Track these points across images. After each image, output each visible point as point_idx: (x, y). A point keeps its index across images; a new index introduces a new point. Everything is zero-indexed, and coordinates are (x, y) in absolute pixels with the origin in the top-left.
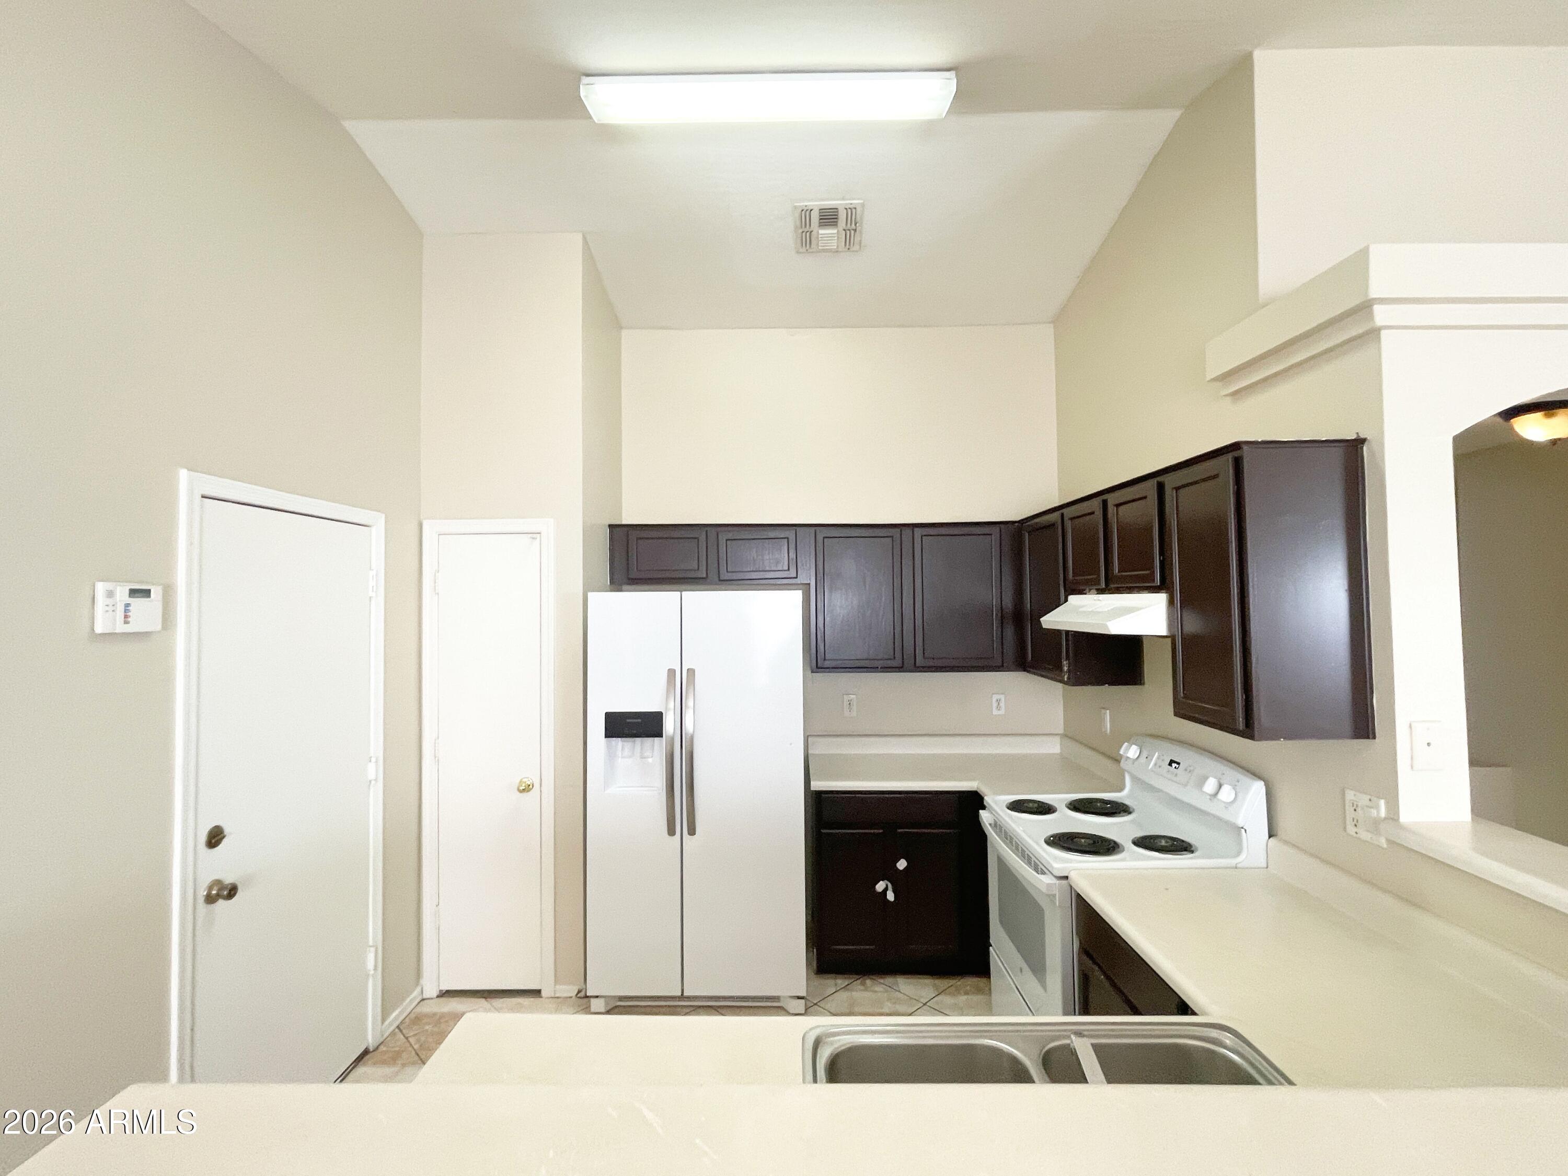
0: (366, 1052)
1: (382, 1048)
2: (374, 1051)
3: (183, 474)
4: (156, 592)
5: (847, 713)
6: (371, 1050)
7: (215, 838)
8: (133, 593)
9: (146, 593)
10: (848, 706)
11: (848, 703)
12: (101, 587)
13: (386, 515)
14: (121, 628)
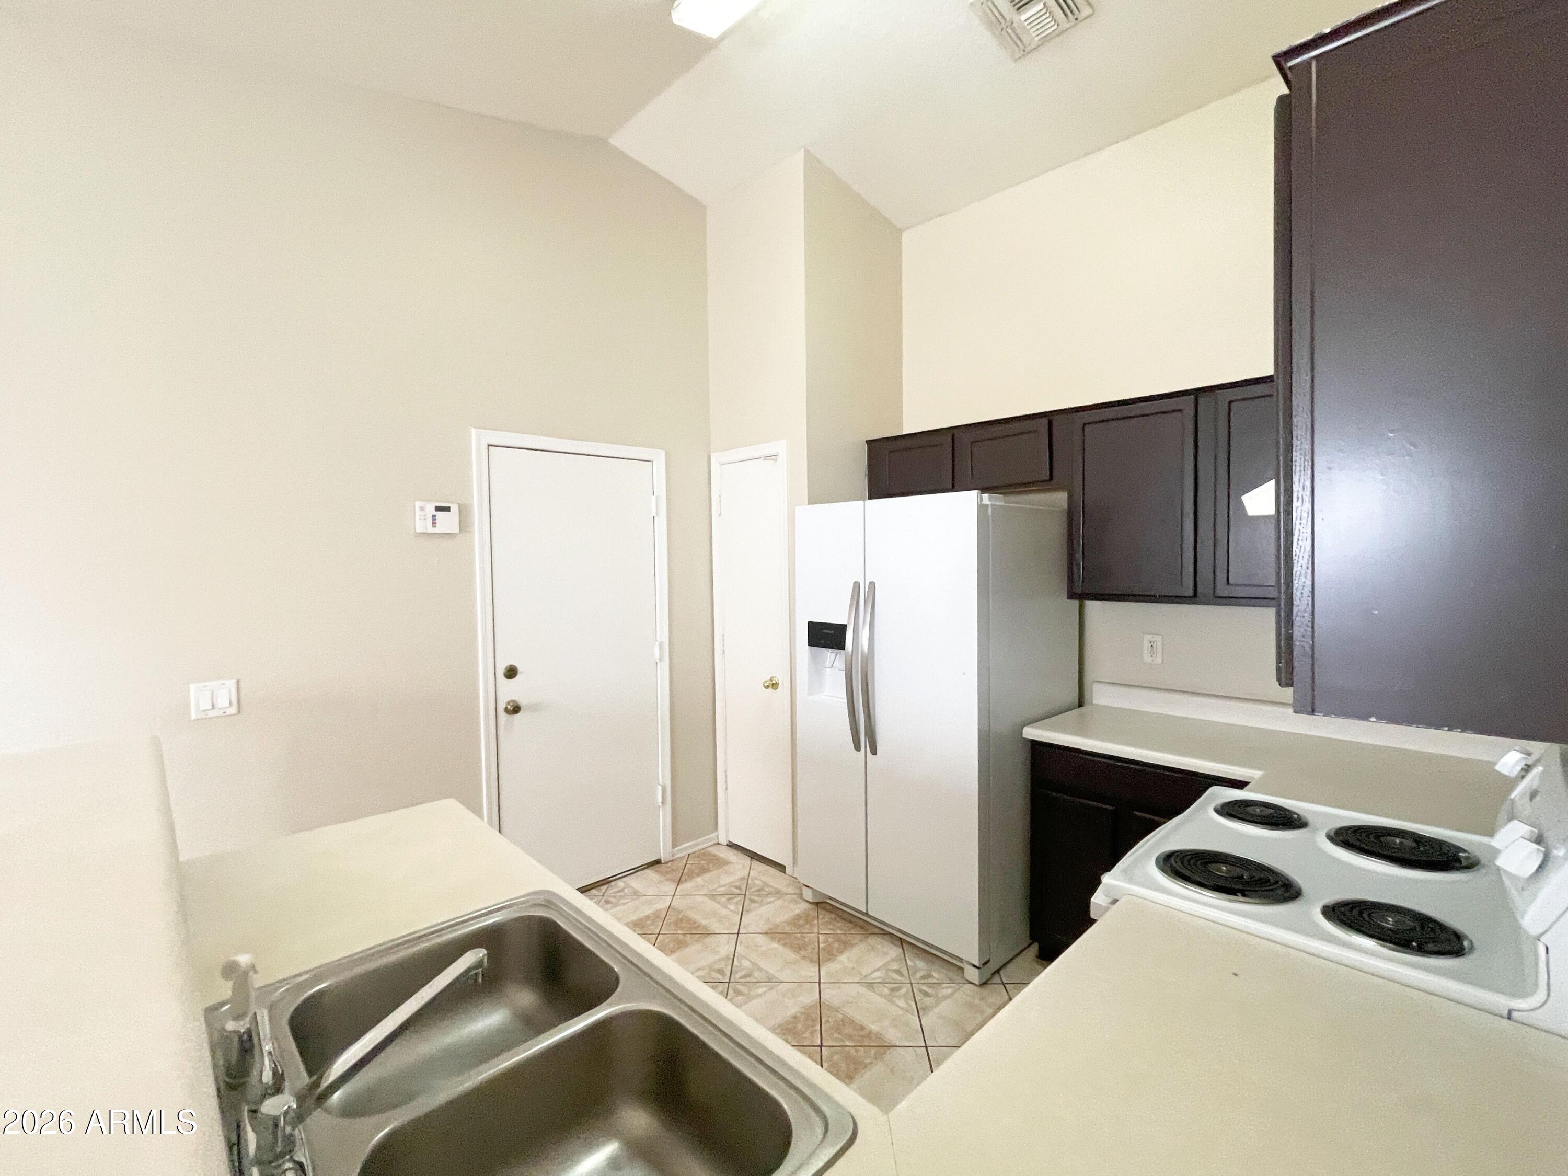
0: (658, 862)
1: (669, 864)
2: (665, 863)
3: (473, 431)
4: (454, 508)
5: (1147, 658)
6: (663, 862)
7: (511, 673)
8: (438, 509)
9: (447, 509)
10: (1150, 649)
11: (1150, 645)
12: (418, 504)
13: (667, 453)
14: (431, 530)
